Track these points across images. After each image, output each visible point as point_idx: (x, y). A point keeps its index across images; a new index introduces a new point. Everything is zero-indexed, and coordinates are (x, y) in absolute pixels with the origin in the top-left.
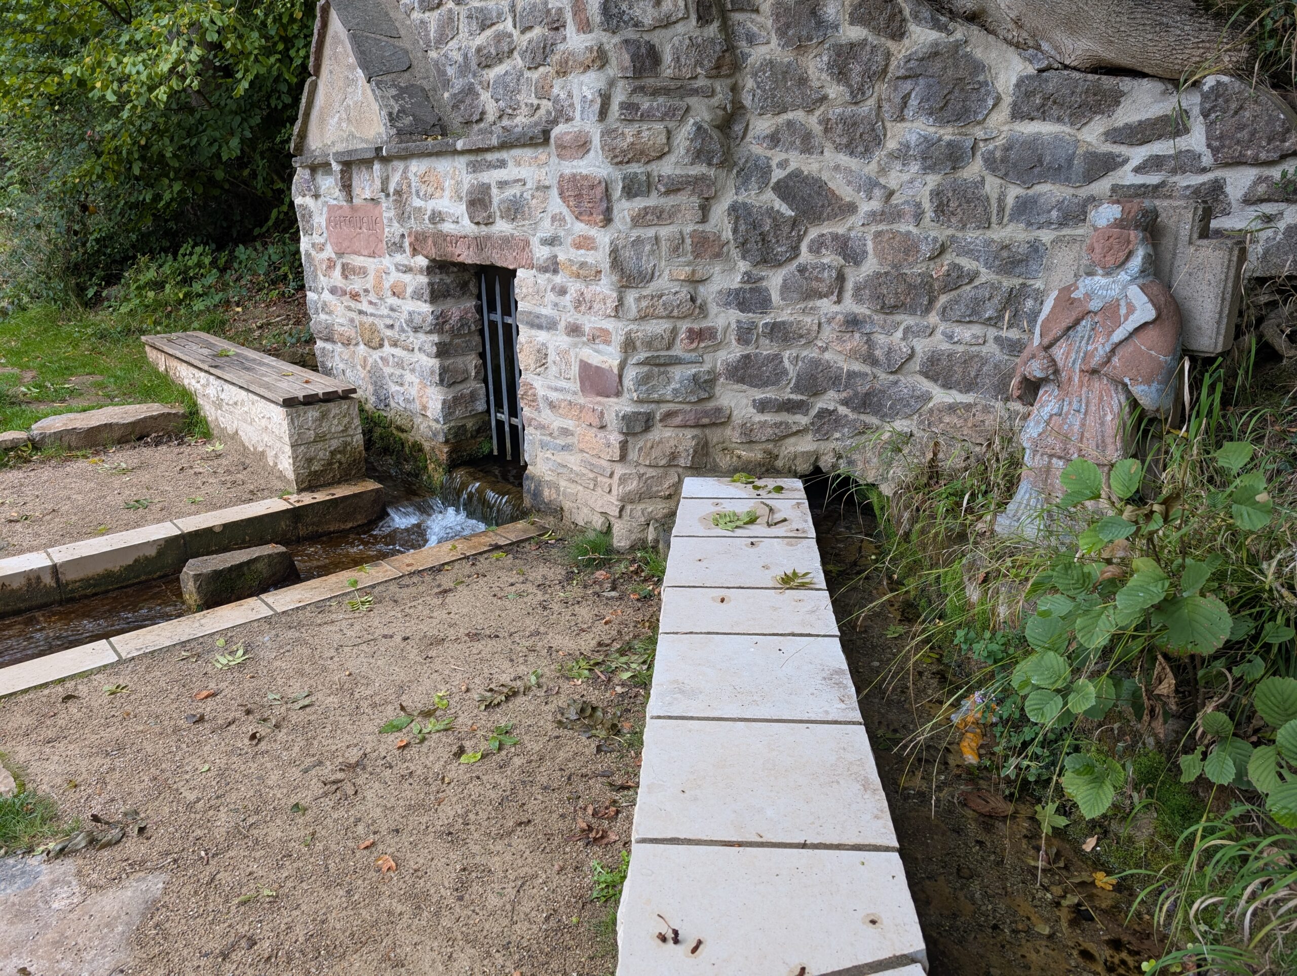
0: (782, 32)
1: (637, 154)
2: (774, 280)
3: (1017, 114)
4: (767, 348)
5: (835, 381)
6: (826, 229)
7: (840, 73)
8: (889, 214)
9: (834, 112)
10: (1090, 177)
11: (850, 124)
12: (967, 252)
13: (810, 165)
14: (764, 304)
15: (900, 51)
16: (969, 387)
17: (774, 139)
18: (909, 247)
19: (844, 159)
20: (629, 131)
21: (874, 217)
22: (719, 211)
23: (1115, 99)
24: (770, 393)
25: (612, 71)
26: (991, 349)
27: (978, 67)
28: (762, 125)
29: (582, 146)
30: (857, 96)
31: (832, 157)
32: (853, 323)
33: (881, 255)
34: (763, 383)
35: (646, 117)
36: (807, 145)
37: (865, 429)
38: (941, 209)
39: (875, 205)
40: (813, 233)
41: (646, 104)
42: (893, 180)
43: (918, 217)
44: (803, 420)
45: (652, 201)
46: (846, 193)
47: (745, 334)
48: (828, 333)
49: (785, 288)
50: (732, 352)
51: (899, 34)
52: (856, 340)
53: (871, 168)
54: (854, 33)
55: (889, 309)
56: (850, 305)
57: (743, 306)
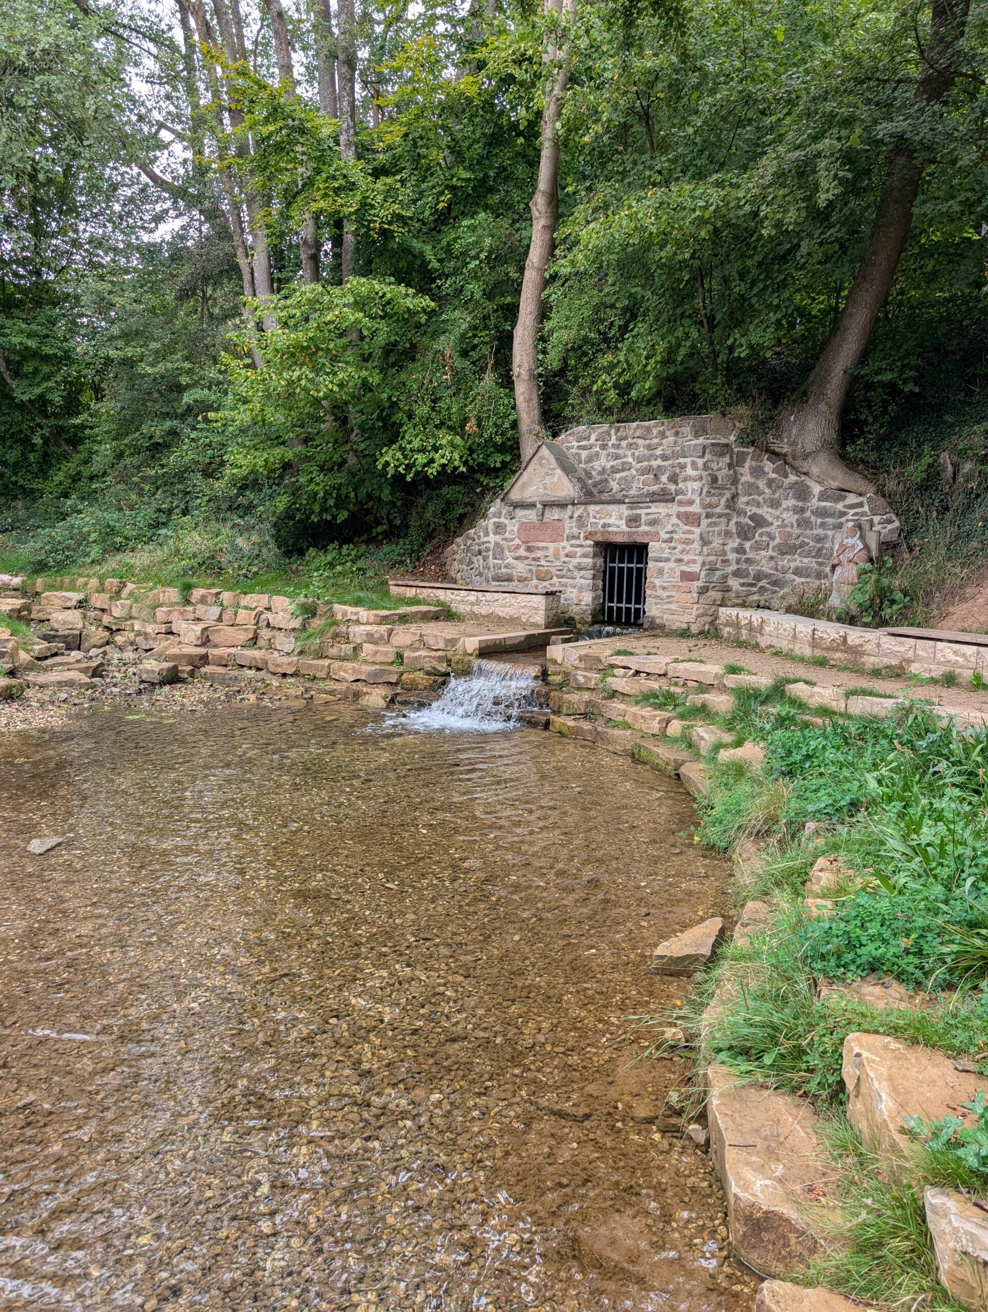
0: (751, 474)
1: (710, 506)
2: (747, 545)
3: (819, 500)
4: (744, 566)
5: (767, 576)
6: (764, 530)
7: (770, 486)
8: (784, 526)
9: (767, 497)
10: (840, 517)
11: (772, 500)
12: (805, 537)
13: (759, 511)
14: (744, 552)
15: (787, 482)
16: (808, 576)
17: (748, 503)
18: (790, 535)
19: (770, 510)
20: (708, 499)
21: (779, 526)
22: (732, 523)
23: (845, 497)
24: (745, 580)
25: (704, 481)
26: (814, 565)
27: (809, 487)
28: (743, 499)
29: (691, 502)
30: (774, 492)
31: (765, 509)
32: (772, 558)
33: (781, 538)
34: (743, 577)
35: (713, 495)
36: (758, 505)
37: (775, 592)
38: (799, 525)
39: (779, 523)
40: (760, 531)
41: (713, 491)
42: (785, 516)
43: (792, 526)
44: (755, 589)
45: (714, 520)
46: (770, 519)
47: (738, 562)
48: (763, 562)
49: (751, 547)
50: (734, 567)
51: (786, 477)
52: (772, 563)
53: (778, 513)
54: (774, 476)
55: (783, 554)
56: (771, 553)
57: (738, 553)
